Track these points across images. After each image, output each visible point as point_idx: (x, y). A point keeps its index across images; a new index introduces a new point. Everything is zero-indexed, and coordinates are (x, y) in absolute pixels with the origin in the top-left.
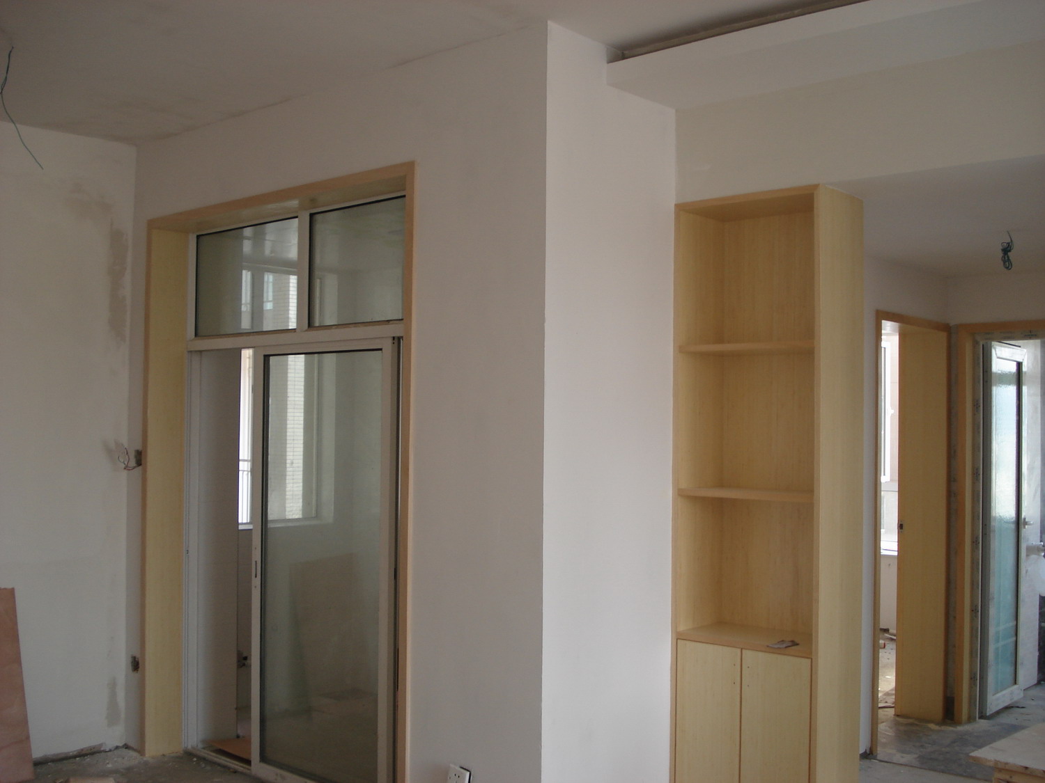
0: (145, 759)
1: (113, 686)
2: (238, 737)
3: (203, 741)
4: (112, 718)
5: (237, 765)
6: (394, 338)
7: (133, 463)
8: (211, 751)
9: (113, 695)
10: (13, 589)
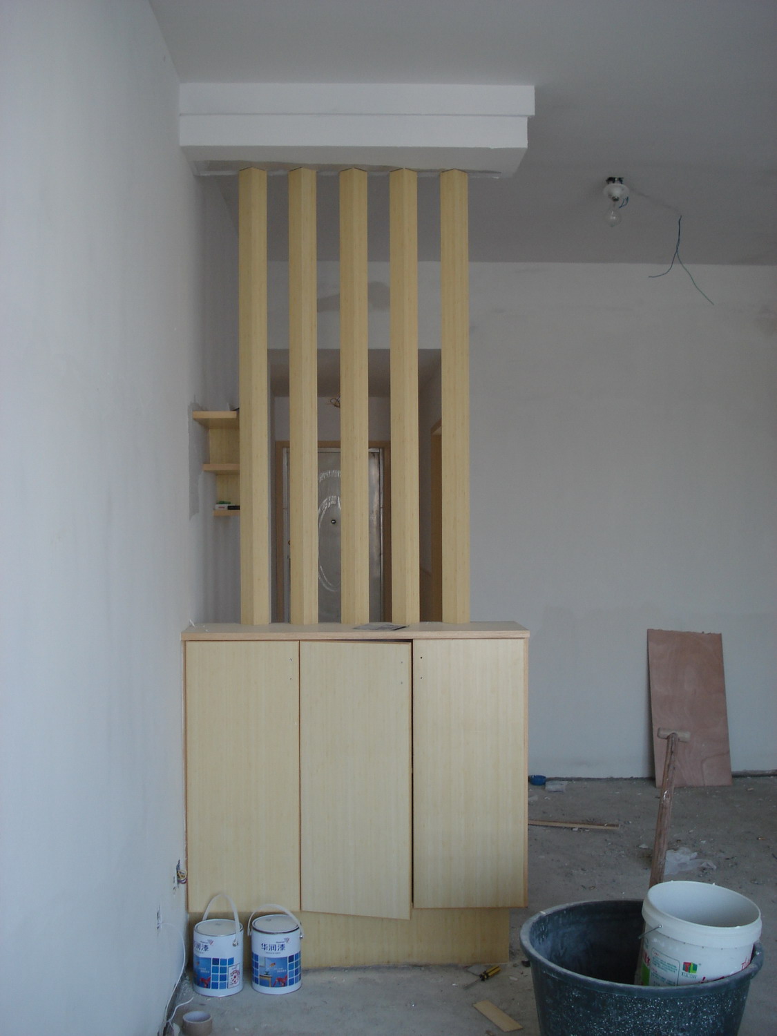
10: (721, 634)
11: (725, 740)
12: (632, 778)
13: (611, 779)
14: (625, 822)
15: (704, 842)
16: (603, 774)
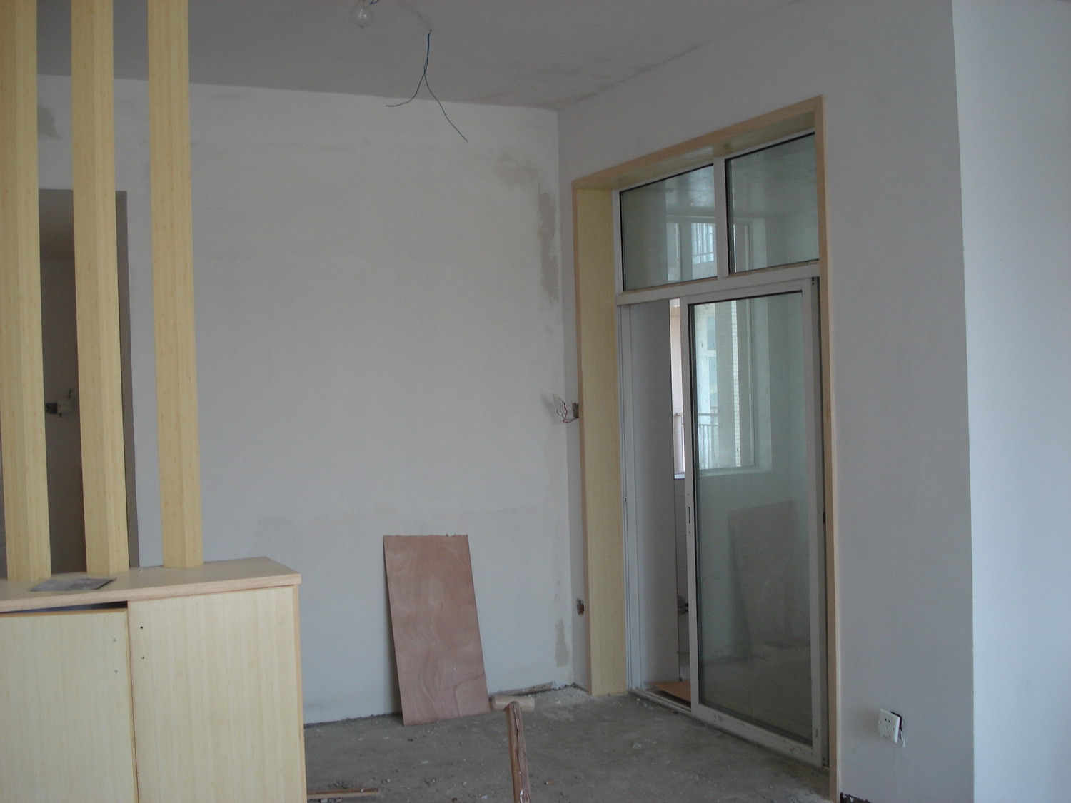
0: (592, 698)
1: (560, 627)
2: (681, 680)
3: (646, 683)
4: (561, 657)
5: (678, 706)
6: (813, 279)
7: (571, 415)
8: (656, 693)
9: (561, 635)
10: (467, 535)
11: (480, 659)
12: (372, 716)
13: (348, 721)
14: (382, 782)
15: (485, 797)
16: (338, 717)
